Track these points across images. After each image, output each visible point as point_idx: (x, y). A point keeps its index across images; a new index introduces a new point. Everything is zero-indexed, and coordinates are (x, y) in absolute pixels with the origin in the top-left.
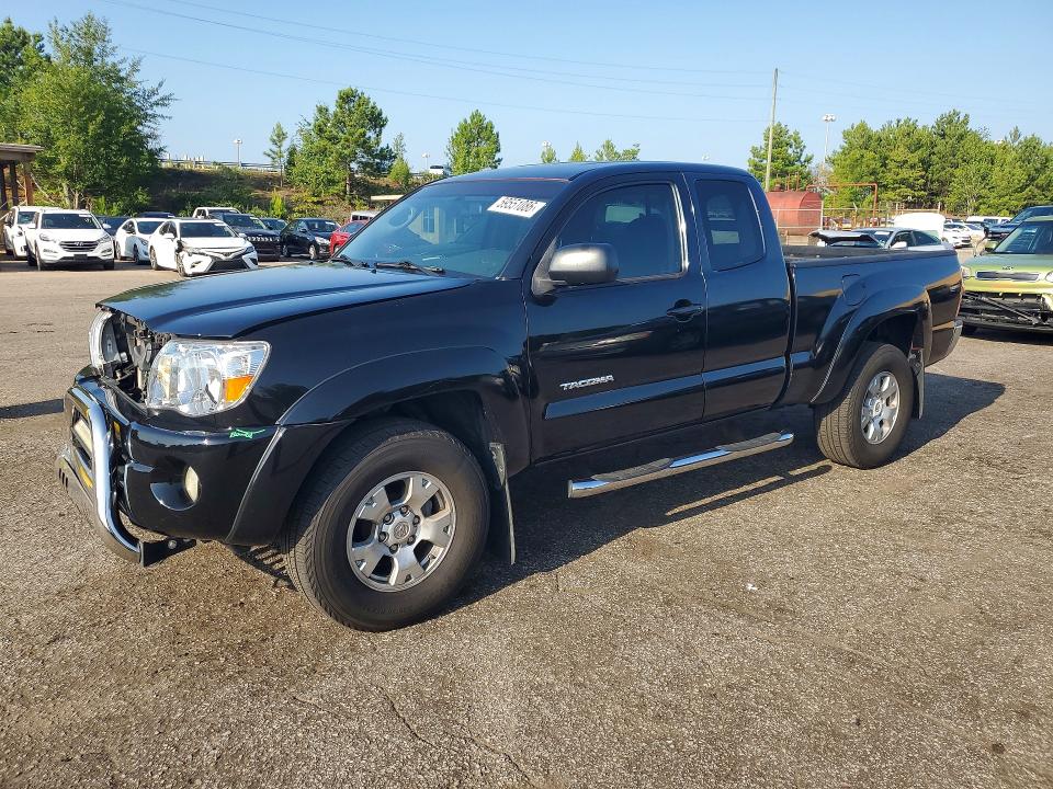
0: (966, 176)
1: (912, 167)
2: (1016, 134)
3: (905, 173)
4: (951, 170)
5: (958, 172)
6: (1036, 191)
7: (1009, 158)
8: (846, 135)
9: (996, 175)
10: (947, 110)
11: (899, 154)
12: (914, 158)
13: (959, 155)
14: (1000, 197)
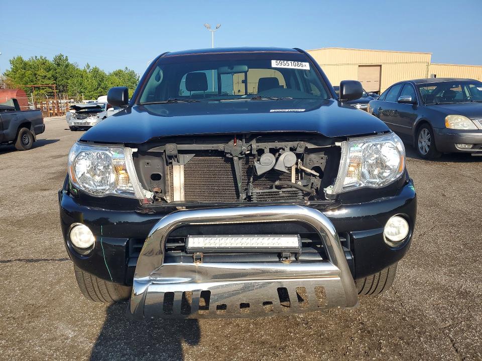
0: (73, 83)
1: (49, 79)
2: (88, 66)
3: (46, 82)
4: (66, 81)
5: (69, 81)
6: (102, 90)
7: (89, 76)
8: (12, 62)
9: (86, 83)
10: (58, 54)
11: (42, 72)
12: (49, 75)
13: (68, 74)
14: (90, 92)
